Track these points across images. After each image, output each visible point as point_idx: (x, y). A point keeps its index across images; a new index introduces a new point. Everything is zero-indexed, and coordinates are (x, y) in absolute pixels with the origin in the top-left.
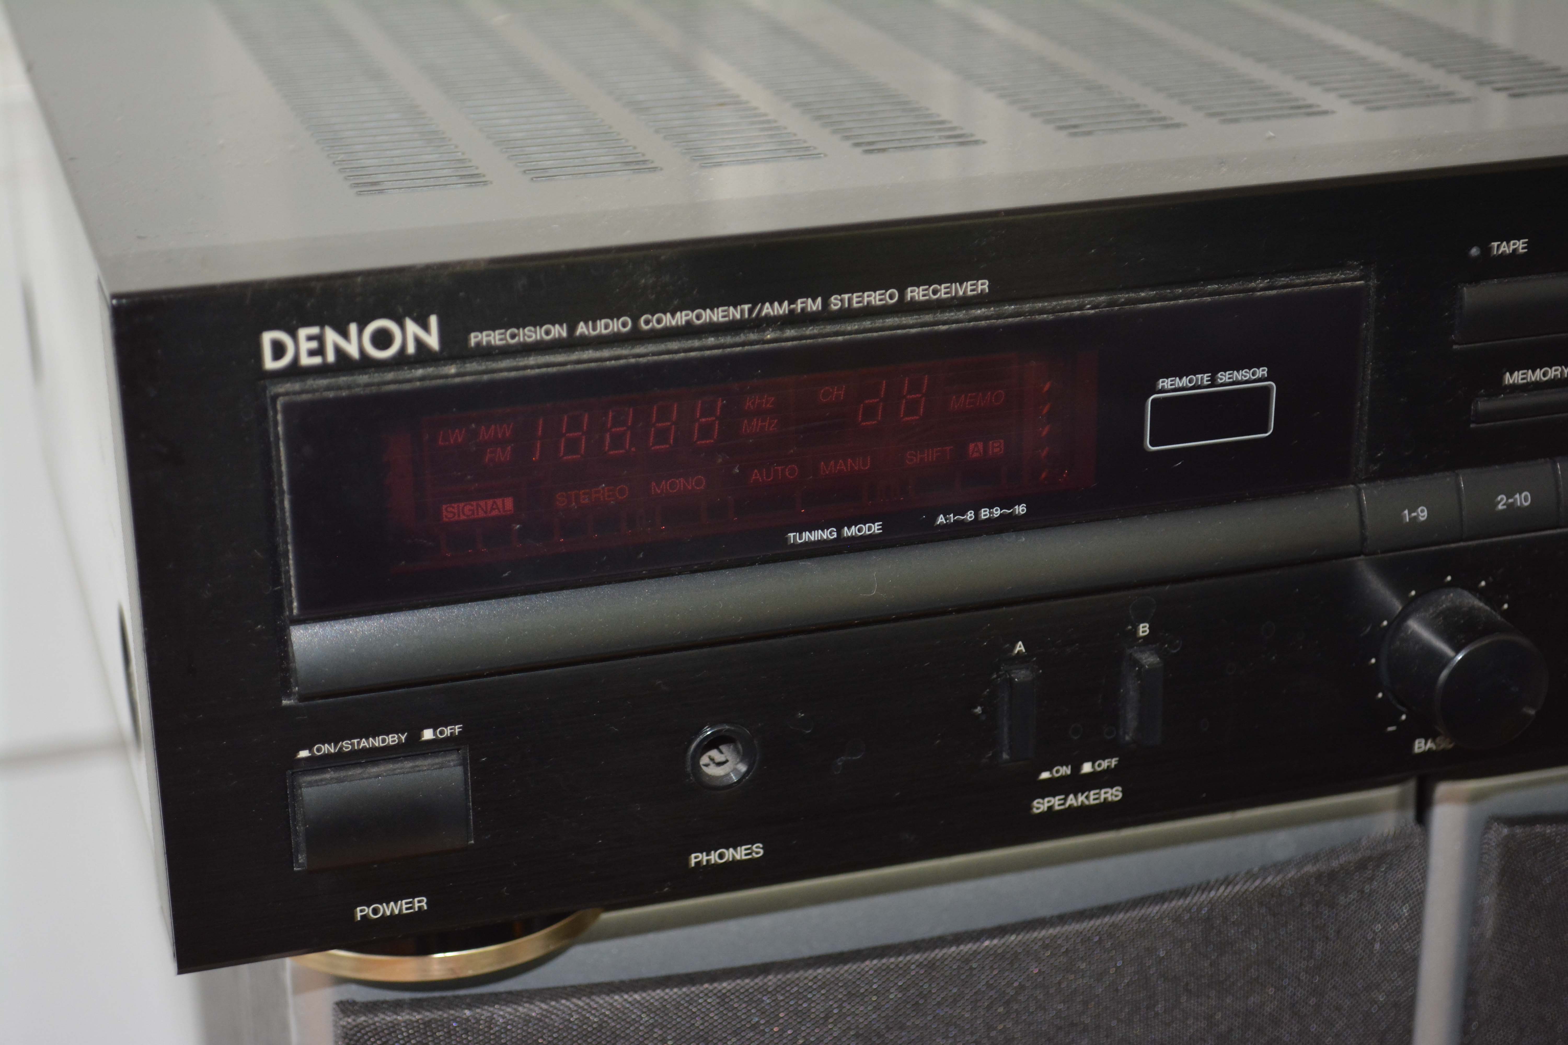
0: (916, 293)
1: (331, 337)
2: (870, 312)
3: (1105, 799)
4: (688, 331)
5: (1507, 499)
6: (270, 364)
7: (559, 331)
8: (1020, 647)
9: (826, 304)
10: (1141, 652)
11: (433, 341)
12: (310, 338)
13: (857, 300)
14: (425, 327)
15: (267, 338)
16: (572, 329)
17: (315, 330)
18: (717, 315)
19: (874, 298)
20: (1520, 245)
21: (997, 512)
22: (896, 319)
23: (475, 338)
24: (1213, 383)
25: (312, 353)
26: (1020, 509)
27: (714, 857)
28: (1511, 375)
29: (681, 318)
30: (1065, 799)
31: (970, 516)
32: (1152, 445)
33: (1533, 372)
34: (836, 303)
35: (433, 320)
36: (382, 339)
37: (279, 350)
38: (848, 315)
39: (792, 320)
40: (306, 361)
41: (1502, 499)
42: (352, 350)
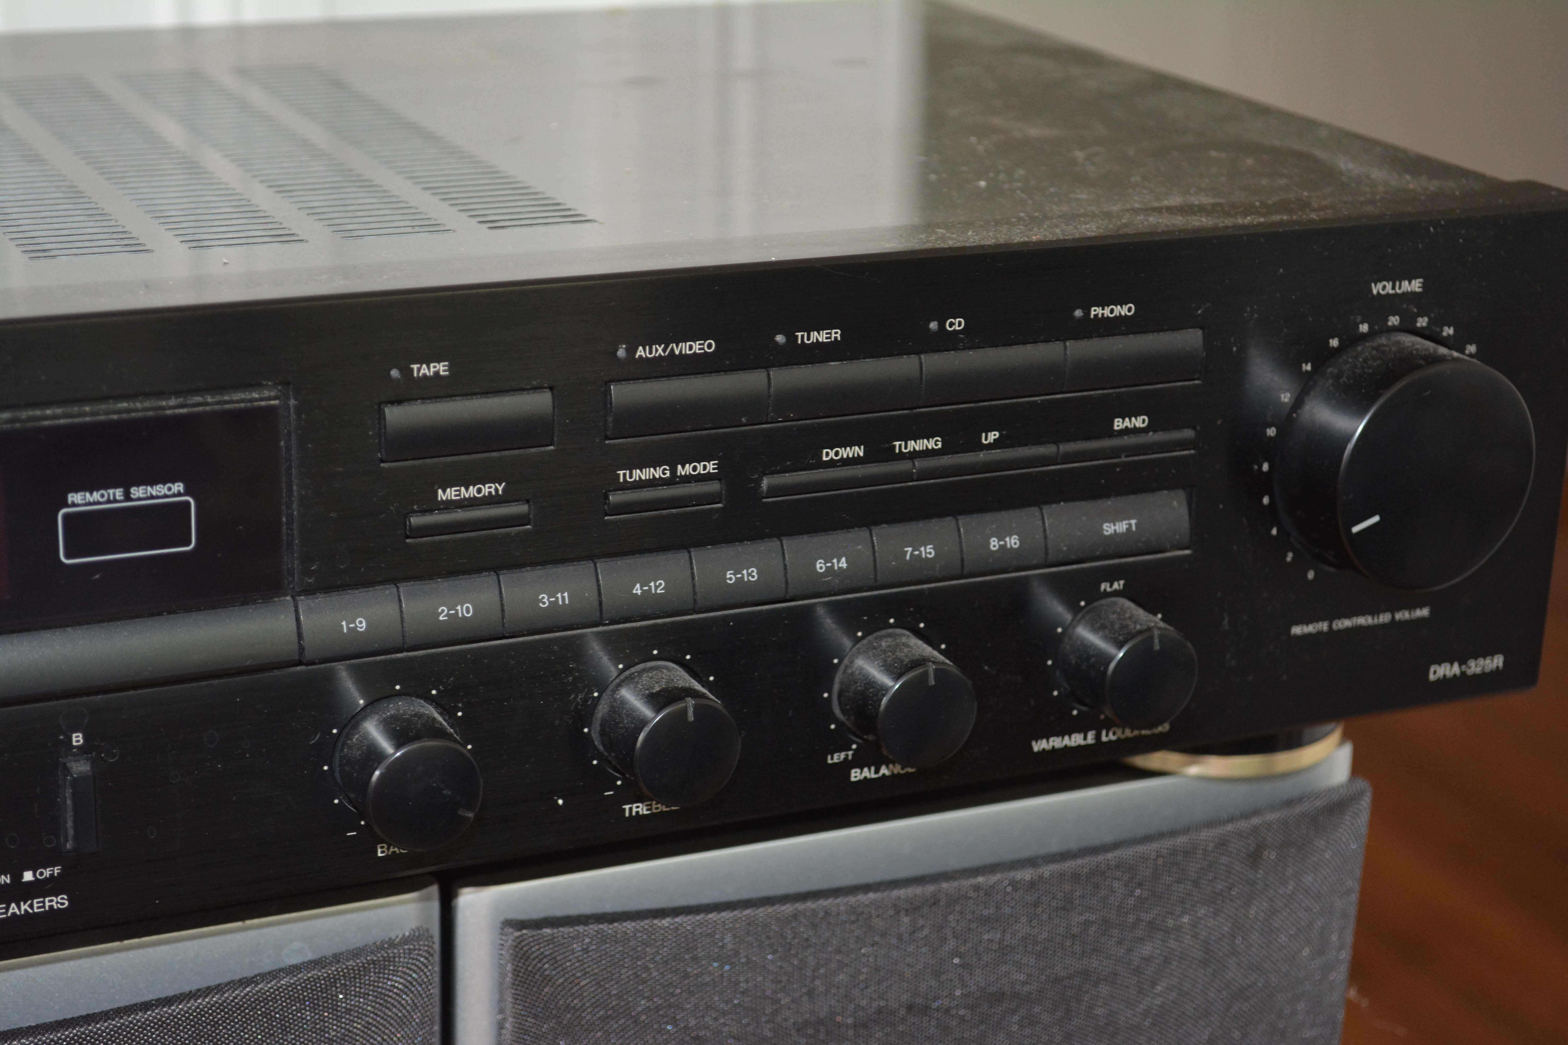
3: (51, 907)
5: (449, 610)
10: (75, 761)
20: (442, 368)
24: (127, 497)
28: (444, 492)
30: (7, 909)
32: (67, 556)
33: (467, 489)
41: (443, 611)
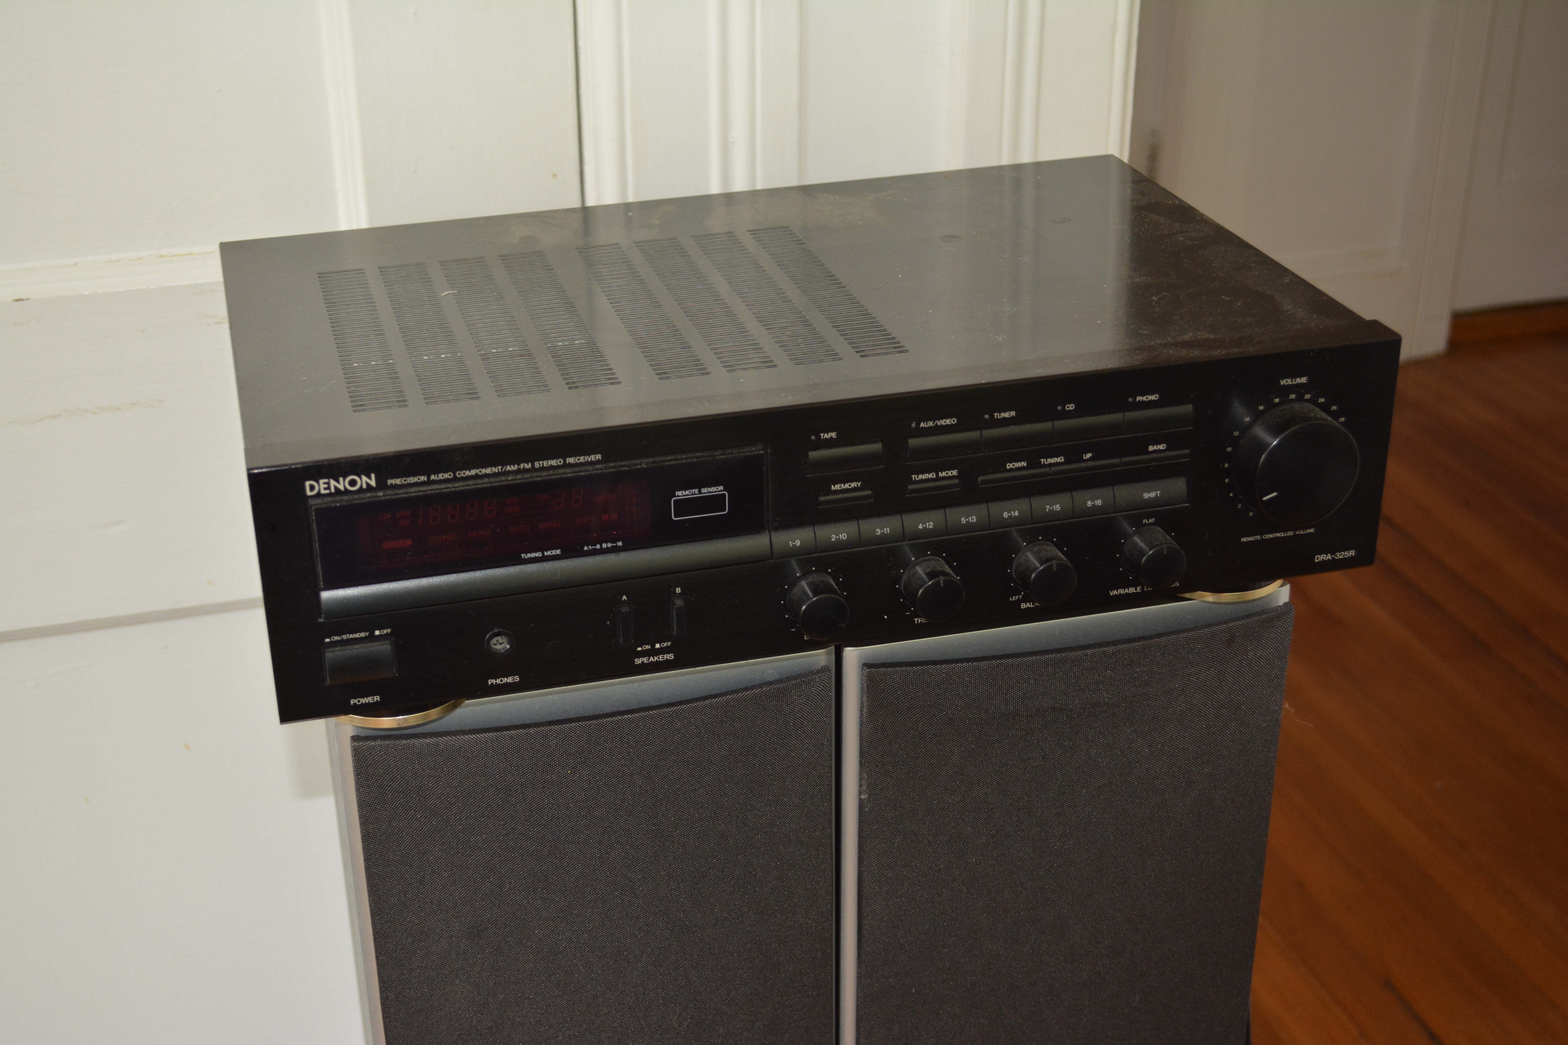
0: (571, 460)
1: (333, 483)
2: (551, 467)
3: (666, 659)
4: (477, 476)
5: (836, 536)
6: (309, 493)
7: (423, 478)
8: (624, 598)
9: (533, 465)
10: (677, 599)
11: (373, 483)
12: (324, 483)
13: (545, 464)
14: (370, 478)
15: (308, 483)
16: (429, 478)
17: (326, 480)
18: (488, 471)
19: (553, 463)
20: (833, 435)
21: (610, 545)
22: (564, 470)
23: (389, 482)
24: (700, 493)
25: (325, 489)
26: (620, 544)
27: (498, 681)
28: (834, 486)
29: (473, 472)
30: (649, 659)
31: (598, 546)
32: (675, 517)
33: (844, 485)
34: (537, 465)
35: (373, 476)
36: (353, 483)
37: (312, 488)
38: (542, 469)
39: (519, 471)
40: (323, 492)
41: (833, 537)
42: (341, 487)
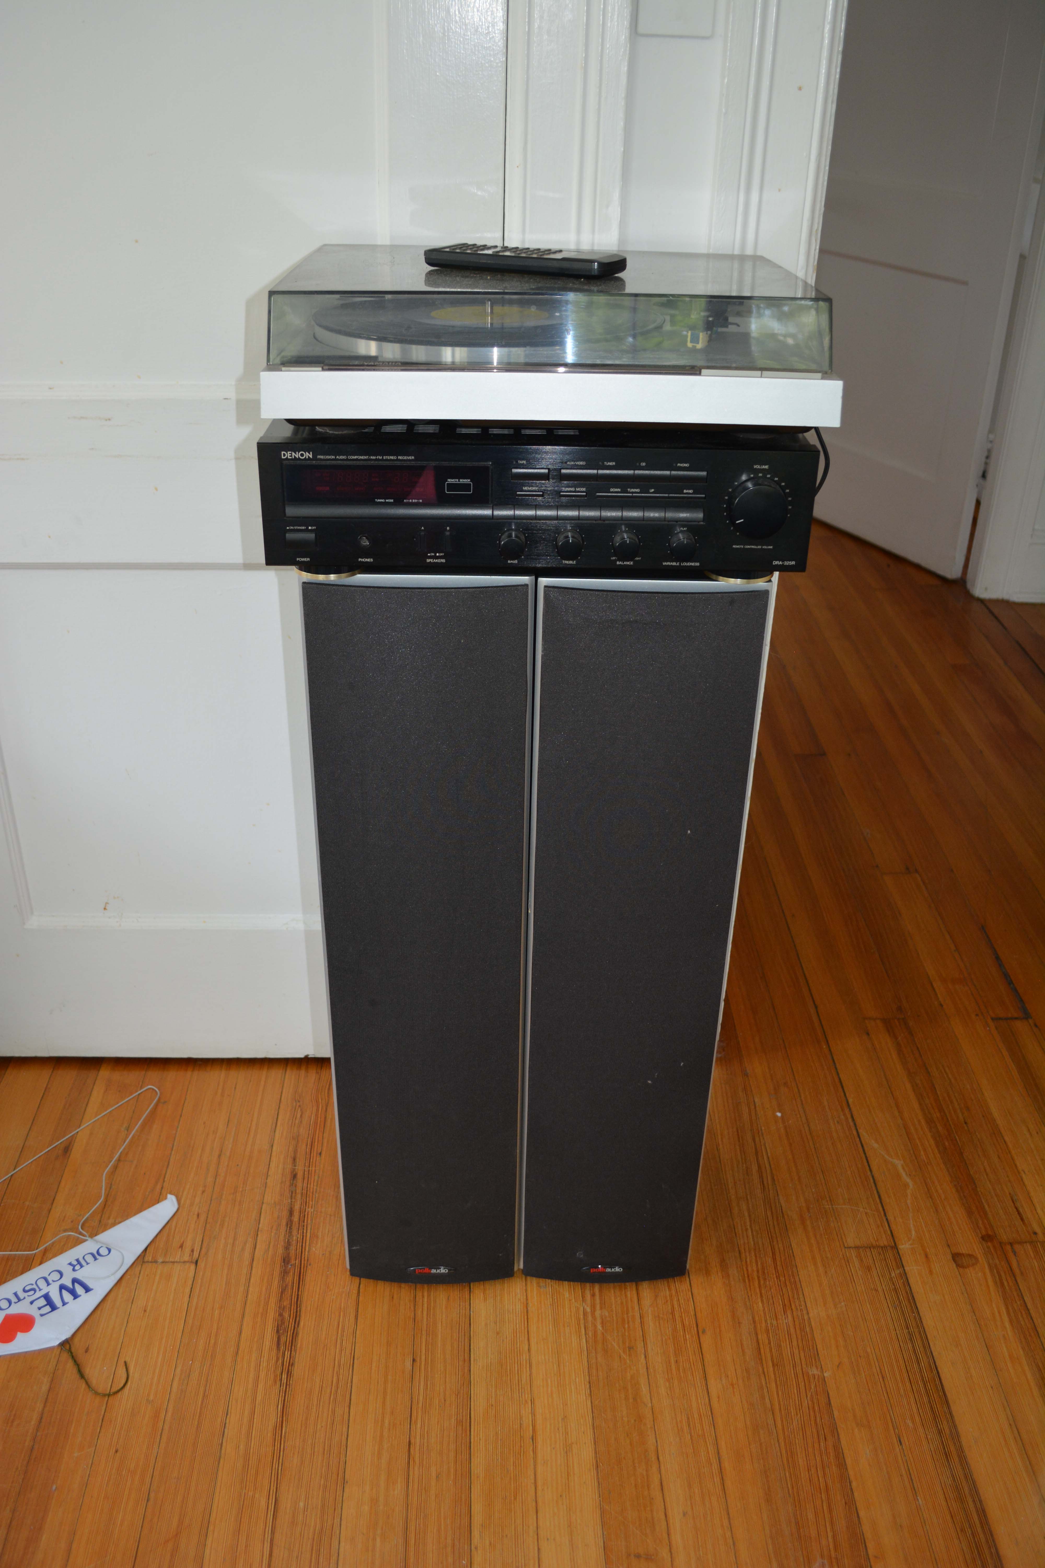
0: (400, 458)
1: (293, 454)
2: (391, 460)
3: (442, 562)
4: (357, 460)
6: (283, 457)
7: (333, 457)
8: (423, 528)
9: (383, 457)
10: (448, 533)
11: (311, 456)
12: (290, 453)
13: (388, 458)
14: (310, 454)
15: (283, 453)
16: (336, 457)
17: (291, 452)
18: (362, 457)
19: (392, 458)
20: (525, 462)
21: (416, 501)
22: (396, 462)
23: (318, 457)
24: (460, 481)
25: (290, 456)
26: (421, 501)
27: (363, 560)
28: (524, 487)
29: (356, 457)
30: (433, 560)
31: (411, 501)
32: (448, 491)
33: (529, 488)
34: (384, 458)
35: (311, 453)
36: (302, 455)
37: (284, 455)
38: (387, 460)
39: (376, 460)
40: (289, 457)
42: (297, 456)
